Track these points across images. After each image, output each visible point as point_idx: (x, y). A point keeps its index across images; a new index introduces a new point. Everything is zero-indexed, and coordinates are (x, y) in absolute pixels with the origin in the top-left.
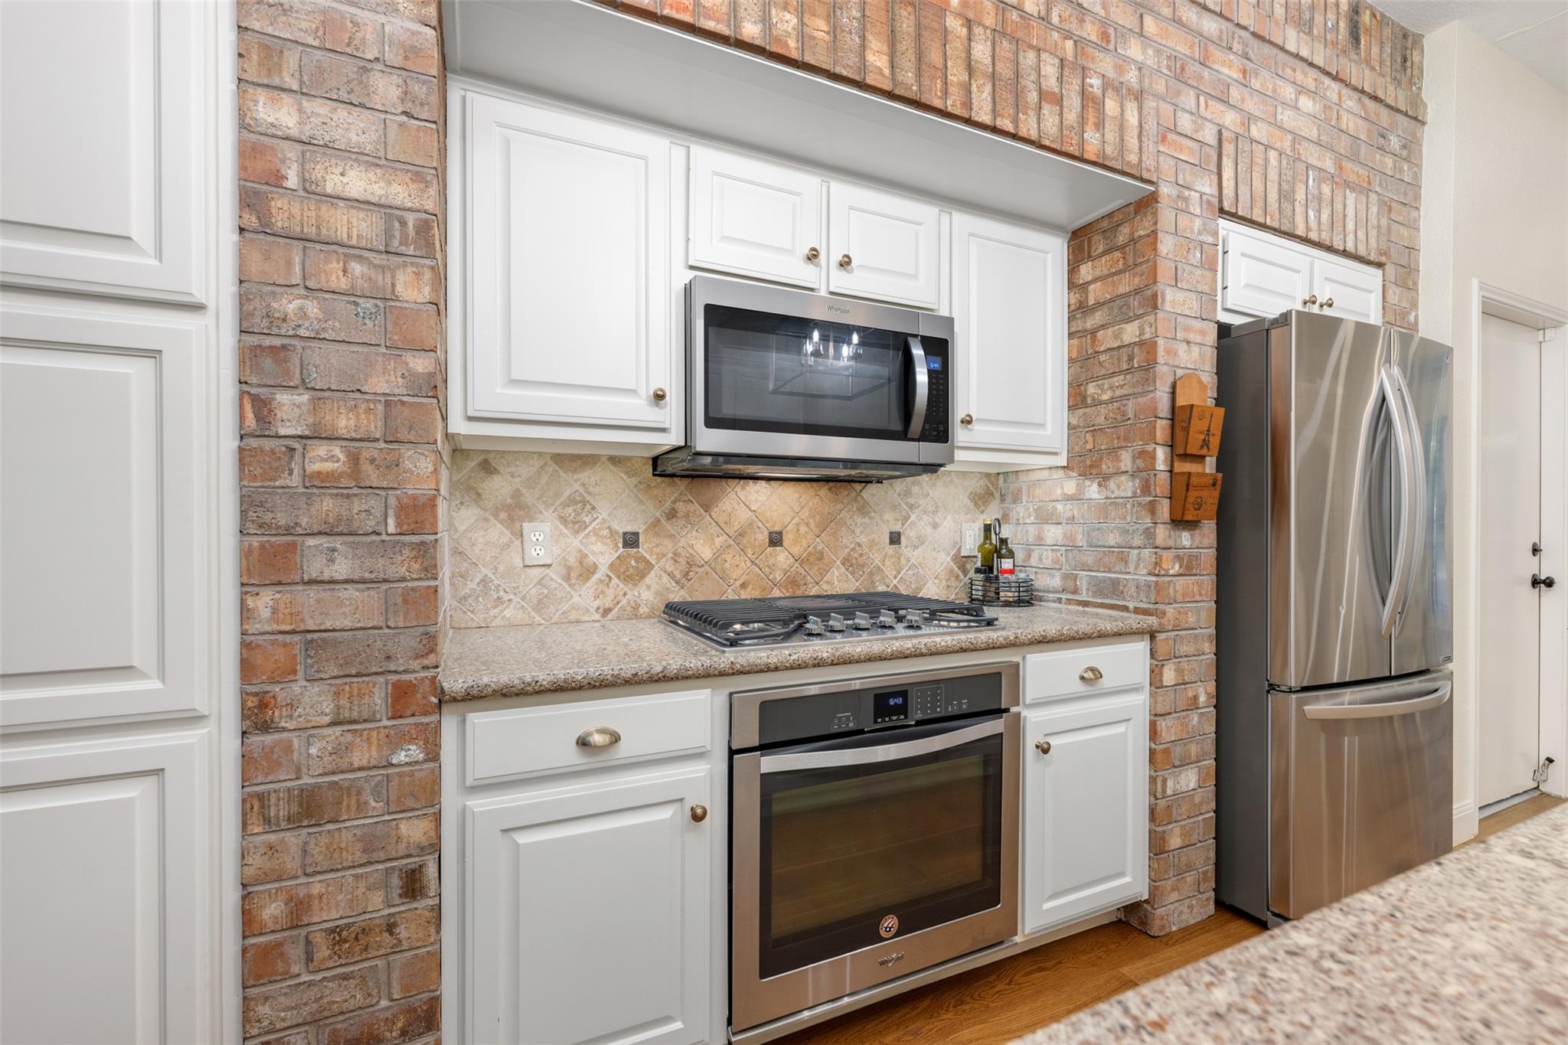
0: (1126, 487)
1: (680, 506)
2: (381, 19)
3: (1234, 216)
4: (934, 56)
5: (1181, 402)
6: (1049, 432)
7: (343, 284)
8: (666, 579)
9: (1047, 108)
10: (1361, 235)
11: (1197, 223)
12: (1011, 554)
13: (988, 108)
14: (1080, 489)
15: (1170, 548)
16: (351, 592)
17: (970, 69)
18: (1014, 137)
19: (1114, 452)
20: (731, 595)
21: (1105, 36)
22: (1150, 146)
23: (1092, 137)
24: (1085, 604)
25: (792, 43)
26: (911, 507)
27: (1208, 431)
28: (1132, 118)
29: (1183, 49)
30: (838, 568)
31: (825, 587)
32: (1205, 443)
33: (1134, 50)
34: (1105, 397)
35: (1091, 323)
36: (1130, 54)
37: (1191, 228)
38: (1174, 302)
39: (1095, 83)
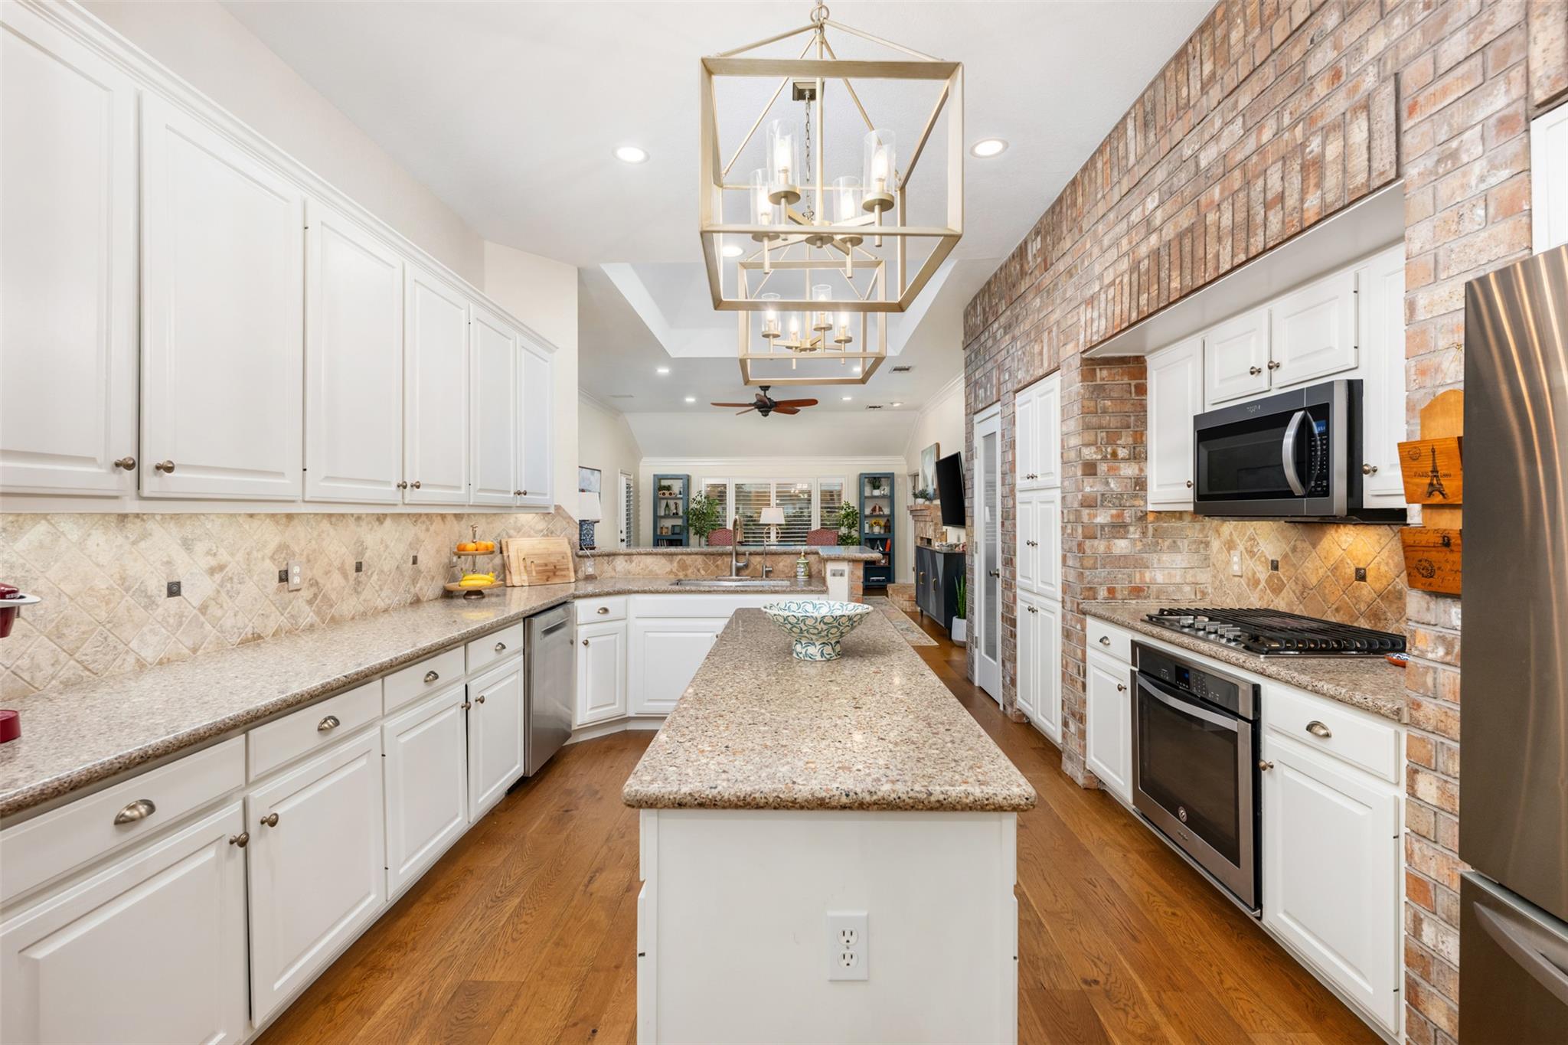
1: (1299, 543)
8: (1292, 595)
11: (1477, 170)
15: (1429, 624)
22: (1383, 143)
27: (1435, 470)
32: (1434, 488)
36: (1367, 58)
37: (1462, 186)
38: (1432, 304)
39: (1315, 145)
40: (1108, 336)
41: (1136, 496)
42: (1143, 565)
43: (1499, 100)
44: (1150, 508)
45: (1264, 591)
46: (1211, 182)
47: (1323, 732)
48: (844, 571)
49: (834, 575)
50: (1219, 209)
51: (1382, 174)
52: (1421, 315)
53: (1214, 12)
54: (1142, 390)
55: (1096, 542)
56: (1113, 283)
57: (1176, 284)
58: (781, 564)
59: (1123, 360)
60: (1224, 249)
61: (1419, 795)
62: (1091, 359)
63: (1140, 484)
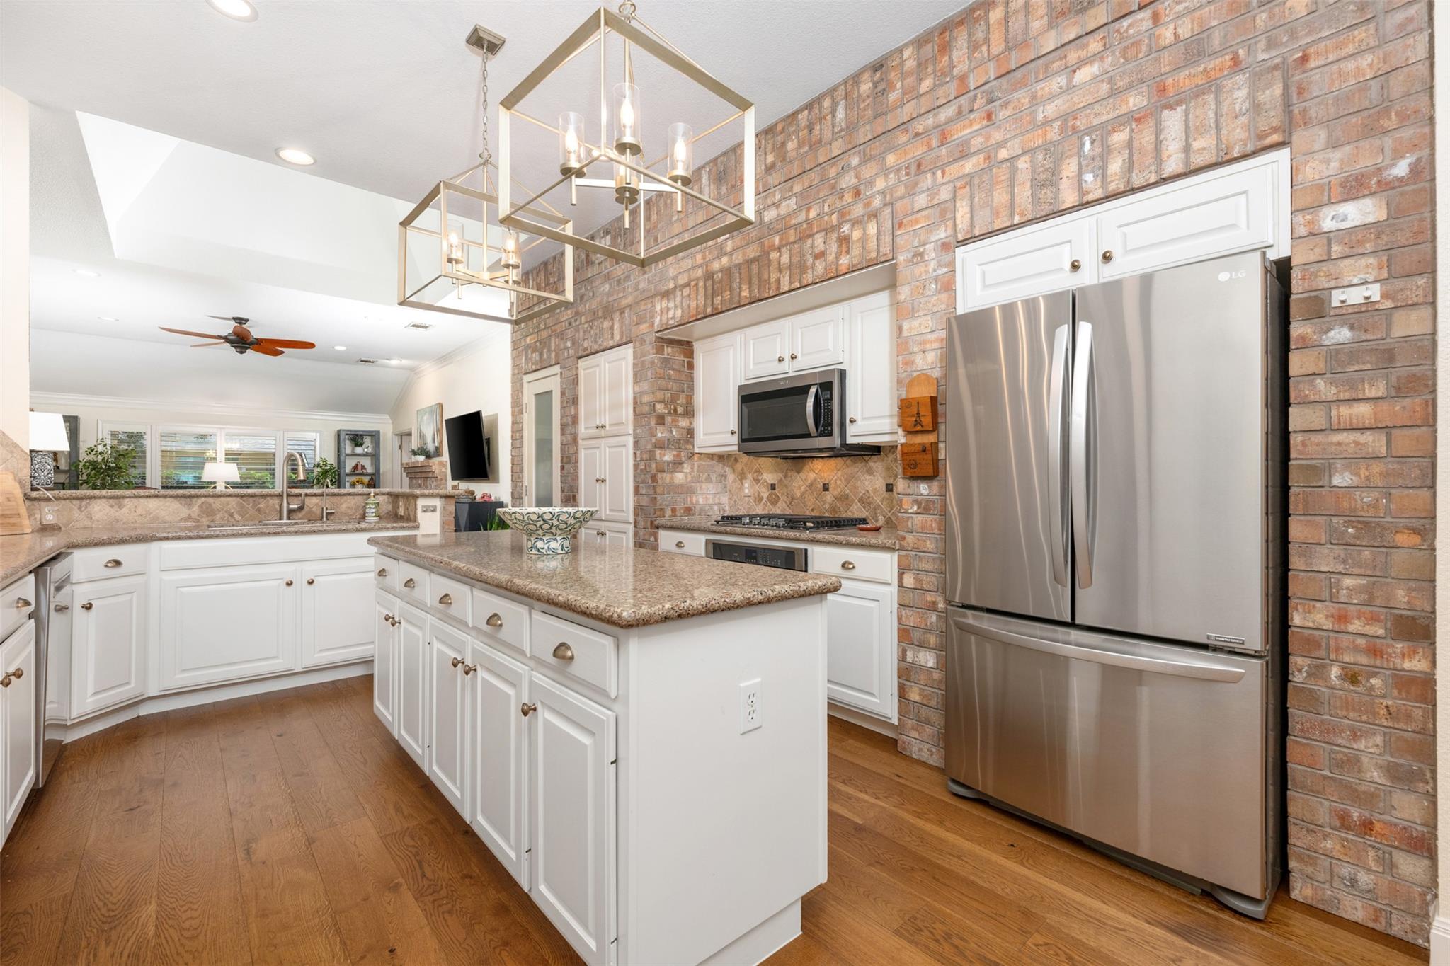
3: (972, 239)
4: (765, 276)
5: (910, 395)
8: (784, 504)
9: (817, 262)
11: (932, 265)
15: (909, 495)
17: (780, 270)
18: (801, 287)
20: (808, 513)
21: (857, 193)
22: (886, 239)
23: (844, 260)
27: (918, 413)
28: (873, 231)
29: (920, 151)
30: (856, 504)
31: (850, 514)
32: (917, 423)
33: (879, 185)
36: (875, 189)
37: (925, 271)
38: (910, 328)
39: (846, 228)
40: (683, 322)
41: (687, 442)
42: (691, 491)
43: (942, 234)
44: (697, 450)
45: (766, 504)
46: (772, 232)
47: (851, 566)
48: (436, 506)
49: (425, 511)
50: (780, 252)
51: (885, 255)
52: (905, 334)
53: (776, 125)
54: (691, 366)
55: (664, 475)
56: (688, 285)
57: (745, 293)
58: (344, 506)
59: (679, 343)
60: (784, 277)
61: (905, 585)
62: (662, 338)
63: (690, 433)
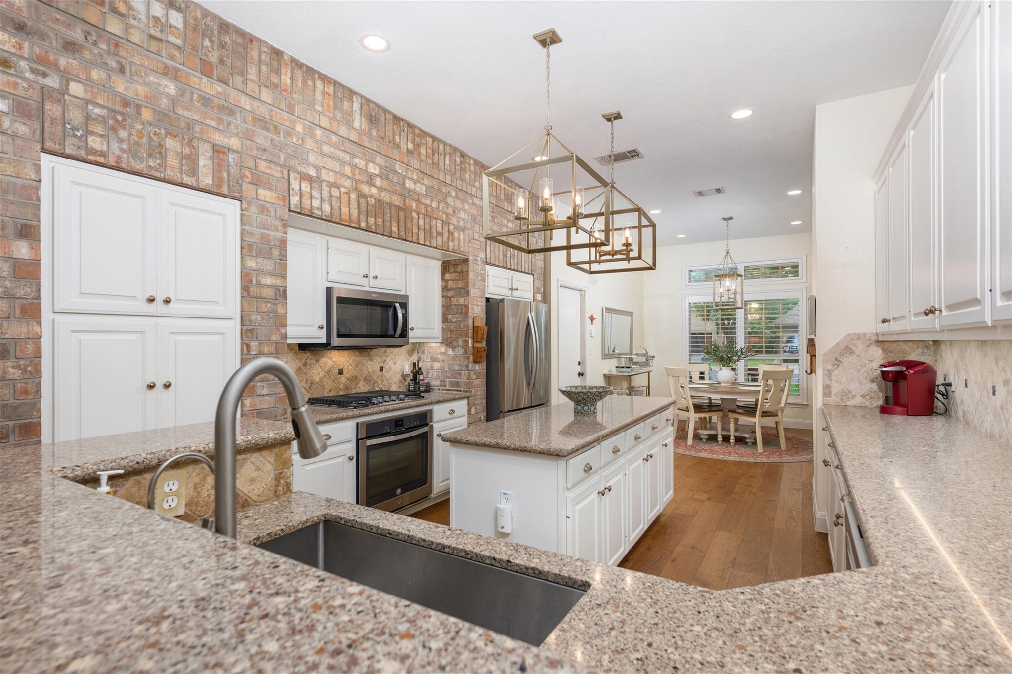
0: (460, 351)
1: (308, 361)
2: (275, 233)
3: (490, 264)
4: (409, 225)
5: (476, 325)
6: (436, 330)
7: (266, 309)
9: (439, 237)
10: (526, 266)
11: (480, 267)
12: (422, 373)
13: (423, 239)
14: (446, 350)
15: (473, 370)
16: (267, 398)
17: (418, 228)
18: (430, 247)
19: (457, 340)
21: (454, 212)
22: (466, 244)
23: (451, 244)
24: (448, 390)
25: (373, 227)
26: (387, 357)
27: (483, 333)
28: (462, 237)
29: (475, 212)
30: (362, 382)
32: (482, 338)
33: (462, 215)
34: (454, 320)
35: (450, 294)
37: (478, 269)
39: (452, 228)
47: (453, 412)
